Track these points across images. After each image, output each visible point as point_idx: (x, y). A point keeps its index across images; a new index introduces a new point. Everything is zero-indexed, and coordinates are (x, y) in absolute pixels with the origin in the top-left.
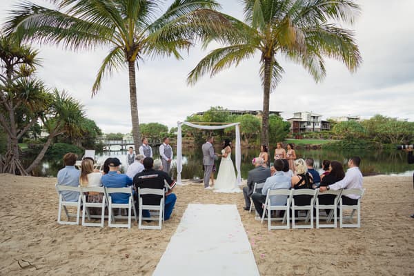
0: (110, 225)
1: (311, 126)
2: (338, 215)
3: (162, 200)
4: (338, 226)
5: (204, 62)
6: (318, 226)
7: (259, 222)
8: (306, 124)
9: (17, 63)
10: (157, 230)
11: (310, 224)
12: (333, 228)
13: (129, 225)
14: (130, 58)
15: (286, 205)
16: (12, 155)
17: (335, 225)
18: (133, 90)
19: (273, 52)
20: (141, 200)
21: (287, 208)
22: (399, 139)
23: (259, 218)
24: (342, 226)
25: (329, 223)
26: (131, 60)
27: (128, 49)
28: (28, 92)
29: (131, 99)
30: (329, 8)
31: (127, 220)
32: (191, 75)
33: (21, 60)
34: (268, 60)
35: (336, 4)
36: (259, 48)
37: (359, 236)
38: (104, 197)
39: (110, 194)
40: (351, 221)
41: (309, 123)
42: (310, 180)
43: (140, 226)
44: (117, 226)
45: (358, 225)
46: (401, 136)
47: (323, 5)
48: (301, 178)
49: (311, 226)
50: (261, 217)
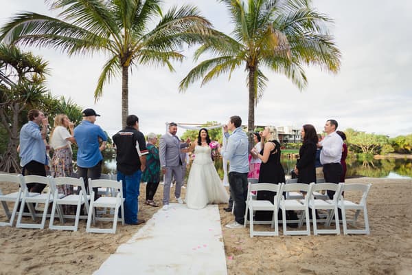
0: (51, 227)
1: (293, 139)
2: (340, 217)
4: (342, 233)
5: (194, 72)
6: (316, 231)
8: (288, 136)
9: (28, 71)
11: (306, 229)
12: (334, 235)
13: (75, 228)
14: (124, 63)
16: (9, 154)
17: (337, 231)
18: (125, 92)
19: (256, 62)
22: (369, 149)
24: (346, 231)
25: (328, 228)
26: (125, 65)
27: (123, 56)
28: (29, 94)
29: (123, 101)
30: (305, 23)
31: (74, 220)
32: (182, 84)
33: (32, 69)
34: (252, 68)
35: (312, 19)
36: (245, 59)
37: (374, 247)
40: (354, 225)
41: (290, 136)
43: (89, 229)
44: (59, 228)
45: (367, 231)
46: (371, 147)
47: (300, 21)
49: (308, 232)
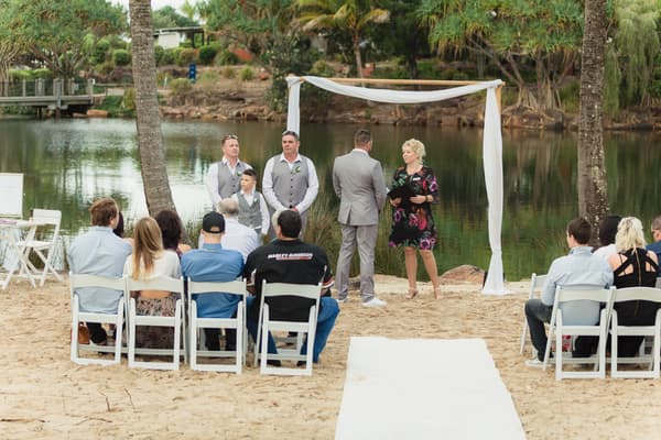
3: (314, 311)
7: (539, 370)
10: (303, 377)
11: (652, 370)
13: (237, 368)
15: (598, 324)
20: (265, 309)
21: (601, 332)
23: (537, 361)
38: (180, 304)
39: (195, 297)
42: (648, 265)
43: (264, 369)
44: (211, 368)
48: (625, 259)
49: (655, 374)
50: (542, 359)
